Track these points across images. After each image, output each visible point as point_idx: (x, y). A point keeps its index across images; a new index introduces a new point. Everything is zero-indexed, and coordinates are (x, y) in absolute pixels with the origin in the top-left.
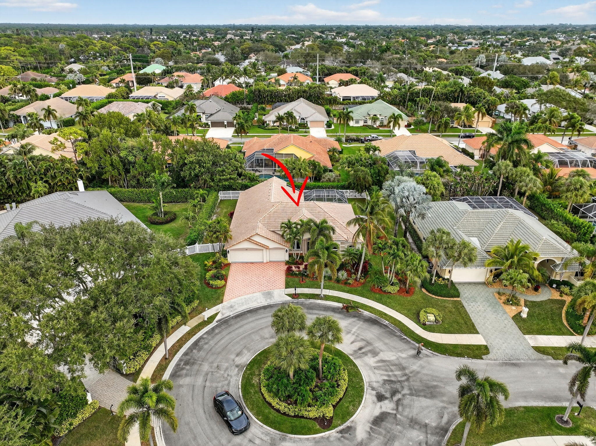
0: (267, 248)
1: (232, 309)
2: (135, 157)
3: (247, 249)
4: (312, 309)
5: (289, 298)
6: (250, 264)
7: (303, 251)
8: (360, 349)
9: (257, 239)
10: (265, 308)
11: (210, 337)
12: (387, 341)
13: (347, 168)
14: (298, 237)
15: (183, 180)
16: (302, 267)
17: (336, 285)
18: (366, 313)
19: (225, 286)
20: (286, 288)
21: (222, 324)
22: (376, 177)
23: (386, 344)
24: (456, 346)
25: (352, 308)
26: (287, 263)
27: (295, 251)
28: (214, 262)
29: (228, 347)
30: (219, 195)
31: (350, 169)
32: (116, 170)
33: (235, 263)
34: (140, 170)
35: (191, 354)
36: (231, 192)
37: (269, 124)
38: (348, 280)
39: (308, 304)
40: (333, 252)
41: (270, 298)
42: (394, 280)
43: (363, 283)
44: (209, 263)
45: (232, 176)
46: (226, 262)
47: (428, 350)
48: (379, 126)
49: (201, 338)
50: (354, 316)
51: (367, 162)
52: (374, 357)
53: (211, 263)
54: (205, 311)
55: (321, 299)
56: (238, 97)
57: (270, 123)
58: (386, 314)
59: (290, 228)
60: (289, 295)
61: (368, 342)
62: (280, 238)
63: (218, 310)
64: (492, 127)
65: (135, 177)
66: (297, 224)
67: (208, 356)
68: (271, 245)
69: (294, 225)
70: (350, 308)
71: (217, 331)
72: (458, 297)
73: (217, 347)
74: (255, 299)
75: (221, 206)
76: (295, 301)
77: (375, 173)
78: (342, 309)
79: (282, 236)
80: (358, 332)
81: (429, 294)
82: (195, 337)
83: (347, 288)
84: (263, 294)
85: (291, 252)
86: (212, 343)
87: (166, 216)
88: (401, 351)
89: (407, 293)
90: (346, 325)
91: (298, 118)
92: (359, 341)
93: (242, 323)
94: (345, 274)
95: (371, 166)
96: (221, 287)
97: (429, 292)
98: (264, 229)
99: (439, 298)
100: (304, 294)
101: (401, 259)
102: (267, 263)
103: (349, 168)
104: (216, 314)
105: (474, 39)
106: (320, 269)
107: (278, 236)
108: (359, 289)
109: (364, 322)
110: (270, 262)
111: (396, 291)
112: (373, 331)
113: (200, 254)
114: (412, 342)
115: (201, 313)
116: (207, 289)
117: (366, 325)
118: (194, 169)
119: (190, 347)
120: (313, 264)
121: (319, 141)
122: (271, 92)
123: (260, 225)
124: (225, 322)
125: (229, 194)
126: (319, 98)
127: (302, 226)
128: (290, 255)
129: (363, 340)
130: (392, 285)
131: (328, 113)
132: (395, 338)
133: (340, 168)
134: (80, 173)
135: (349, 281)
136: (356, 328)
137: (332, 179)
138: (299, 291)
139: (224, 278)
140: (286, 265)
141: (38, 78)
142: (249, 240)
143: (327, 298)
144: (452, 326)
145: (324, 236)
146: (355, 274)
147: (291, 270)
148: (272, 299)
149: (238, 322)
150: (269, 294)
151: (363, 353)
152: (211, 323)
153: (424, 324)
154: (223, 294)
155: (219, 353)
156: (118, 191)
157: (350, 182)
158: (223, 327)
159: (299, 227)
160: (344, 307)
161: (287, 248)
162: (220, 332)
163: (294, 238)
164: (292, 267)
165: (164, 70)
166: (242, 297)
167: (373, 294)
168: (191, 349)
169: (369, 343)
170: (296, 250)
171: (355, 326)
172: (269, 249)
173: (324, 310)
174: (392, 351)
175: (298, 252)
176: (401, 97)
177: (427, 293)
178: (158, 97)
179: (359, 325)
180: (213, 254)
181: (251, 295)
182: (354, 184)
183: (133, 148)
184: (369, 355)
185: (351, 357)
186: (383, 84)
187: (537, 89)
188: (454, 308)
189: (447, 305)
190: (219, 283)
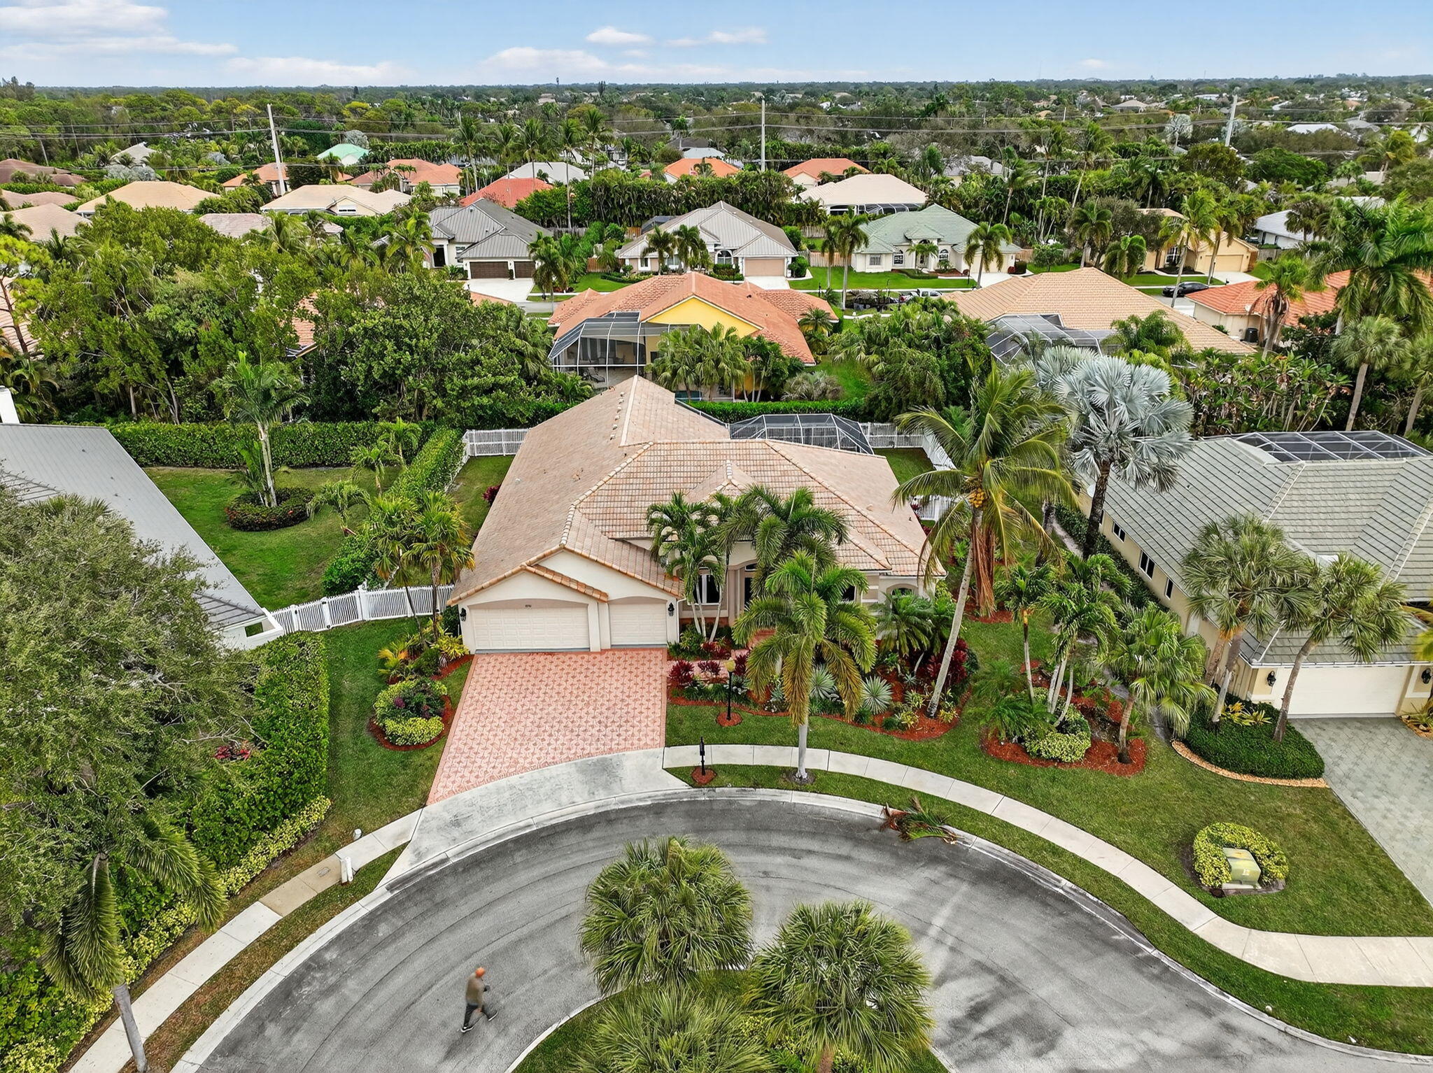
0: (601, 599)
1: (456, 833)
2: (199, 322)
3: (528, 605)
4: (767, 829)
5: (678, 786)
6: (542, 658)
7: (732, 610)
8: (977, 1011)
9: (565, 566)
10: (583, 825)
11: (349, 962)
12: (1082, 972)
13: (863, 355)
14: (711, 558)
15: (350, 394)
16: (727, 667)
17: (851, 731)
18: (977, 844)
19: (442, 737)
20: (668, 744)
21: (409, 898)
22: (955, 380)
23: (1078, 986)
24: (1375, 995)
25: (922, 822)
26: (674, 651)
27: (701, 611)
28: (415, 651)
29: (418, 1008)
30: (465, 440)
31: (874, 357)
32: (137, 366)
33: (489, 653)
34: (209, 362)
35: (252, 1048)
36: (502, 431)
37: (631, 268)
38: (898, 710)
39: (749, 809)
40: (843, 608)
41: (607, 787)
42: (1070, 713)
43: (953, 725)
44: (394, 655)
45: (502, 379)
46: (456, 651)
47: (1265, 1018)
48: (937, 271)
49: (314, 964)
50: (935, 860)
51: (927, 337)
52: (1039, 1054)
53: (402, 656)
54: (351, 840)
55: (801, 786)
56: (549, 205)
57: (633, 263)
58: (1056, 851)
59: (680, 522)
60: (676, 772)
61: (1002, 979)
62: (647, 564)
63: (402, 834)
64: (1249, 271)
65: (200, 387)
66: (706, 511)
67: (326, 1057)
68: (616, 588)
69: (695, 516)
70: (913, 825)
71: (383, 930)
72: (1318, 773)
73: (369, 1007)
74: (548, 786)
75: (469, 474)
76: (703, 795)
77: (952, 367)
78: (882, 827)
79: (654, 554)
80: (958, 930)
81: (1205, 765)
82: (287, 958)
83: (895, 742)
84: (582, 771)
85: (687, 615)
86: (352, 988)
87: (284, 504)
88: (1148, 1022)
89: (1121, 759)
90: (905, 898)
91: (710, 249)
92: (966, 974)
93: (488, 893)
94: (885, 694)
95: (939, 347)
96: (427, 745)
97: (1204, 756)
98: (591, 530)
99: (1246, 778)
100: (734, 767)
101: (1110, 632)
102: (603, 651)
103: (868, 353)
104: (394, 854)
105: (1142, 100)
106: (797, 675)
107: (640, 556)
108: (941, 744)
109: (974, 883)
110: (615, 648)
111: (1080, 754)
112: (1020, 924)
113: (374, 624)
114: (1187, 975)
115: (335, 848)
116: (378, 753)
117: (982, 900)
118: (382, 356)
119: (256, 1009)
120: (766, 656)
121: (772, 297)
122: (640, 192)
123: (577, 518)
124: (421, 890)
125: (499, 437)
126: (768, 207)
127: (722, 516)
128: (685, 625)
129: (983, 968)
130: (1060, 729)
131: (795, 242)
132: (1111, 957)
133: (842, 355)
134: (18, 372)
135: (898, 718)
136: (946, 911)
137: (816, 394)
138: (718, 755)
139: (445, 709)
140: (670, 659)
141: (32, 176)
142: (537, 569)
143: (821, 782)
144: (1329, 900)
145: (811, 547)
146: (920, 690)
147: (688, 678)
148: (615, 787)
149: (476, 888)
150: (603, 771)
151: (989, 1034)
152: (366, 892)
153: (1218, 892)
154: (431, 771)
155: (376, 1039)
156: (146, 433)
157: (876, 397)
158: (413, 911)
159: (714, 519)
160: (890, 820)
161: (671, 600)
162: (395, 936)
163: (698, 558)
164: (689, 668)
165: (365, 157)
166: (503, 782)
167: (994, 765)
168: (257, 1019)
169: (1008, 986)
170: (705, 608)
171: (942, 903)
172: (610, 603)
173: (813, 835)
174: (1114, 1024)
175: (710, 613)
176: (991, 201)
177: (1195, 760)
178: (335, 210)
179: (956, 899)
180: (417, 624)
181: (536, 774)
182: (889, 400)
183: (190, 295)
184: (1020, 1043)
185: (940, 1055)
186: (935, 177)
187: (1352, 180)
188: (1316, 820)
189: (1284, 809)
190: (421, 728)
